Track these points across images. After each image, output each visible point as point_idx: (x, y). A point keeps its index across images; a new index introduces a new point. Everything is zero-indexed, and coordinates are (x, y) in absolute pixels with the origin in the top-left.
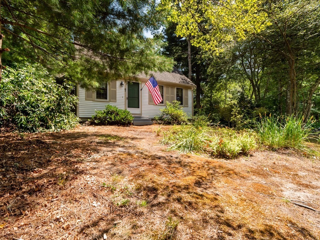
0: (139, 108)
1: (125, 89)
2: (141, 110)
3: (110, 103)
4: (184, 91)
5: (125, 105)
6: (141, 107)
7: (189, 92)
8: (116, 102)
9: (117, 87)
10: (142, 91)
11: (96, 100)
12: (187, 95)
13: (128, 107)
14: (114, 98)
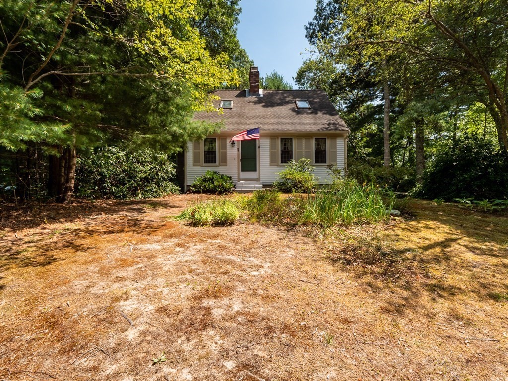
0: (256, 171)
1: (238, 149)
2: (260, 174)
3: (220, 167)
4: (328, 142)
5: (238, 168)
6: (260, 170)
7: (338, 143)
8: (226, 165)
9: (228, 147)
10: (261, 149)
11: (204, 165)
12: (335, 147)
13: (242, 171)
14: (224, 161)
